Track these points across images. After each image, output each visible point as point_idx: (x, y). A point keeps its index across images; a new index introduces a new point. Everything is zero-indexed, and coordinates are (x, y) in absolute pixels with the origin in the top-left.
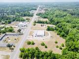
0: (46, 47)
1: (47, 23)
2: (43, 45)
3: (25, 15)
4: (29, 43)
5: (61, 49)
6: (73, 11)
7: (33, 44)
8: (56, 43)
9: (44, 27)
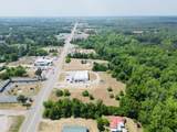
0: (92, 98)
1: (92, 57)
2: (86, 94)
3: (47, 44)
4: (60, 94)
5: (118, 99)
6: (144, 33)
7: (68, 94)
8: (110, 90)
9: (88, 64)
